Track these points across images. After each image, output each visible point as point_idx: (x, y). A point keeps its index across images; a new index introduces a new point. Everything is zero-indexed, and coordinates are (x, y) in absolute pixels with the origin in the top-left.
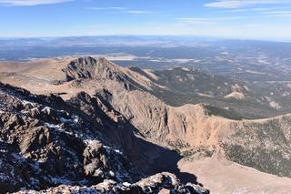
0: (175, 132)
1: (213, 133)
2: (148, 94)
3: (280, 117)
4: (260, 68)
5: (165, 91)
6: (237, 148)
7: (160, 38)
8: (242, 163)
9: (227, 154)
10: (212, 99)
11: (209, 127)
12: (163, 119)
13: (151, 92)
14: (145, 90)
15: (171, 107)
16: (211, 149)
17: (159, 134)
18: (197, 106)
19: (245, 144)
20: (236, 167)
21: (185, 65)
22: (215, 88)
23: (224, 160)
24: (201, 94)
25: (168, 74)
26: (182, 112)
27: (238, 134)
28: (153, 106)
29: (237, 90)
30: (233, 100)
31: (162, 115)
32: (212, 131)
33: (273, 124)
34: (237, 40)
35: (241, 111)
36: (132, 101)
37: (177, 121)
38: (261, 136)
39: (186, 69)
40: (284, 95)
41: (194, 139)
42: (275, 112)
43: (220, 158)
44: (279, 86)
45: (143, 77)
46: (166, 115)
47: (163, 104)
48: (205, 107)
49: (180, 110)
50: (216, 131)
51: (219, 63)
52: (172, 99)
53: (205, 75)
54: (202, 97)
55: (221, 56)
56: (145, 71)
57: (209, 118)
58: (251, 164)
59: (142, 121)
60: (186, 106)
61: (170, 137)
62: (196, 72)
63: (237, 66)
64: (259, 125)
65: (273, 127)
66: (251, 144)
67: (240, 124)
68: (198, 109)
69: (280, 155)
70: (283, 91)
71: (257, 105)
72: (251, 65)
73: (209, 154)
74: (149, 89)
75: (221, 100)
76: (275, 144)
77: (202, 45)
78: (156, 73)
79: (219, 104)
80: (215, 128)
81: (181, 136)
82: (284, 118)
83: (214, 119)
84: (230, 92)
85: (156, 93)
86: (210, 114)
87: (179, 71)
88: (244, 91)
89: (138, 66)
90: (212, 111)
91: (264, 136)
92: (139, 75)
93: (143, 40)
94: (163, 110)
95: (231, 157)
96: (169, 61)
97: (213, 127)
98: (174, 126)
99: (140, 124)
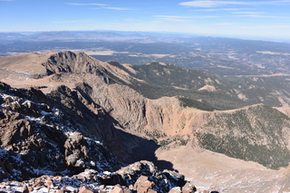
0: (153, 123)
1: (188, 123)
2: (127, 87)
3: (246, 108)
4: (230, 63)
5: (143, 84)
6: (209, 136)
7: (138, 34)
8: (213, 149)
9: (200, 143)
10: (187, 92)
11: (184, 118)
12: (141, 111)
13: (130, 86)
14: (124, 83)
15: (148, 100)
16: (185, 138)
17: (137, 126)
18: (173, 98)
19: (216, 133)
20: (208, 153)
21: (161, 60)
22: (190, 81)
23: (198, 148)
24: (177, 88)
25: (146, 68)
26: (160, 104)
27: (210, 124)
28: (132, 99)
29: (209, 84)
30: (205, 92)
31: (140, 107)
32: (187, 121)
33: (241, 115)
34: (209, 37)
35: (213, 103)
36: (111, 94)
37: (154, 113)
38: (230, 125)
39: (163, 64)
40: (251, 88)
41: (170, 129)
42: (242, 103)
43: (193, 146)
44: (246, 79)
45: (122, 71)
46: (144, 107)
47: (142, 97)
48: (180, 99)
49: (157, 102)
50: (190, 121)
51: (193, 59)
52: (150, 91)
53: (180, 69)
54: (178, 90)
55: (195, 51)
56: (124, 65)
57: (184, 110)
58: (221, 151)
59: (121, 113)
60: (163, 99)
61: (148, 127)
62: (172, 67)
63: (209, 61)
64: (229, 115)
65: (241, 117)
66: (221, 132)
67: (212, 114)
68: (174, 101)
69: (246, 142)
70: (250, 84)
71: (227, 97)
72: (222, 61)
73: (184, 143)
74: (128, 82)
75: (195, 93)
76: (242, 132)
77: (178, 42)
78: (135, 68)
79: (193, 97)
80: (189, 119)
81: (158, 126)
82: (250, 109)
83: (189, 111)
84: (203, 85)
85: (134, 86)
86: (185, 106)
87: (156, 65)
88: (215, 84)
89: (117, 60)
90: (187, 103)
91: (233, 126)
92: (118, 69)
93: (122, 36)
94: (141, 102)
95: (204, 145)
96: (147, 56)
97: (187, 118)
98: (152, 117)
99: (119, 116)
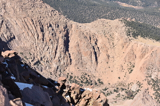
0: (81, 63)
1: (139, 63)
10: (140, 12)
11: (133, 55)
12: (61, 41)
15: (74, 24)
16: (134, 88)
17: (54, 66)
18: (116, 22)
24: (124, 5)
26: (93, 31)
28: (46, 21)
31: (60, 36)
32: (137, 60)
36: (12, 13)
37: (83, 45)
41: (109, 73)
43: (145, 99)
46: (67, 36)
47: (63, 19)
48: (128, 24)
49: (89, 28)
50: (143, 60)
54: (125, 9)
57: (134, 41)
59: (28, 45)
60: (99, 22)
61: (72, 69)
68: (117, 27)
73: (131, 95)
75: (154, 14)
80: (142, 56)
81: (90, 68)
83: (141, 43)
86: (135, 35)
90: (139, 30)
94: (62, 27)
97: (138, 54)
98: (79, 53)
99: (25, 49)
